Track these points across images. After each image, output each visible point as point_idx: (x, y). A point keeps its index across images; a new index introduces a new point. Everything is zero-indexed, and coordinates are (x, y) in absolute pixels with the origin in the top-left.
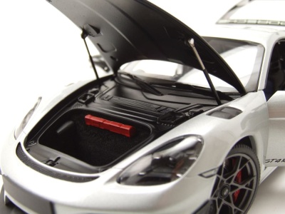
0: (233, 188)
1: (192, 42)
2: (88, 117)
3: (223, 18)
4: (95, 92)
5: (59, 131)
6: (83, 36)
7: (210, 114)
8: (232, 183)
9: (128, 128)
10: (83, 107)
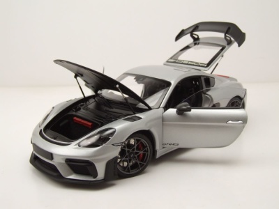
0: (137, 153)
1: (117, 86)
2: (75, 118)
3: (171, 58)
4: (82, 105)
5: (61, 125)
6: (76, 77)
7: (125, 120)
8: (135, 151)
9: (90, 124)
10: (74, 113)
